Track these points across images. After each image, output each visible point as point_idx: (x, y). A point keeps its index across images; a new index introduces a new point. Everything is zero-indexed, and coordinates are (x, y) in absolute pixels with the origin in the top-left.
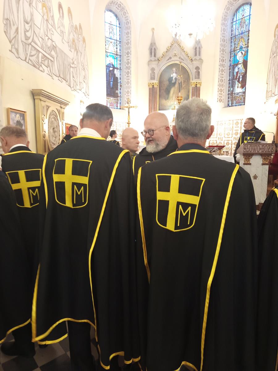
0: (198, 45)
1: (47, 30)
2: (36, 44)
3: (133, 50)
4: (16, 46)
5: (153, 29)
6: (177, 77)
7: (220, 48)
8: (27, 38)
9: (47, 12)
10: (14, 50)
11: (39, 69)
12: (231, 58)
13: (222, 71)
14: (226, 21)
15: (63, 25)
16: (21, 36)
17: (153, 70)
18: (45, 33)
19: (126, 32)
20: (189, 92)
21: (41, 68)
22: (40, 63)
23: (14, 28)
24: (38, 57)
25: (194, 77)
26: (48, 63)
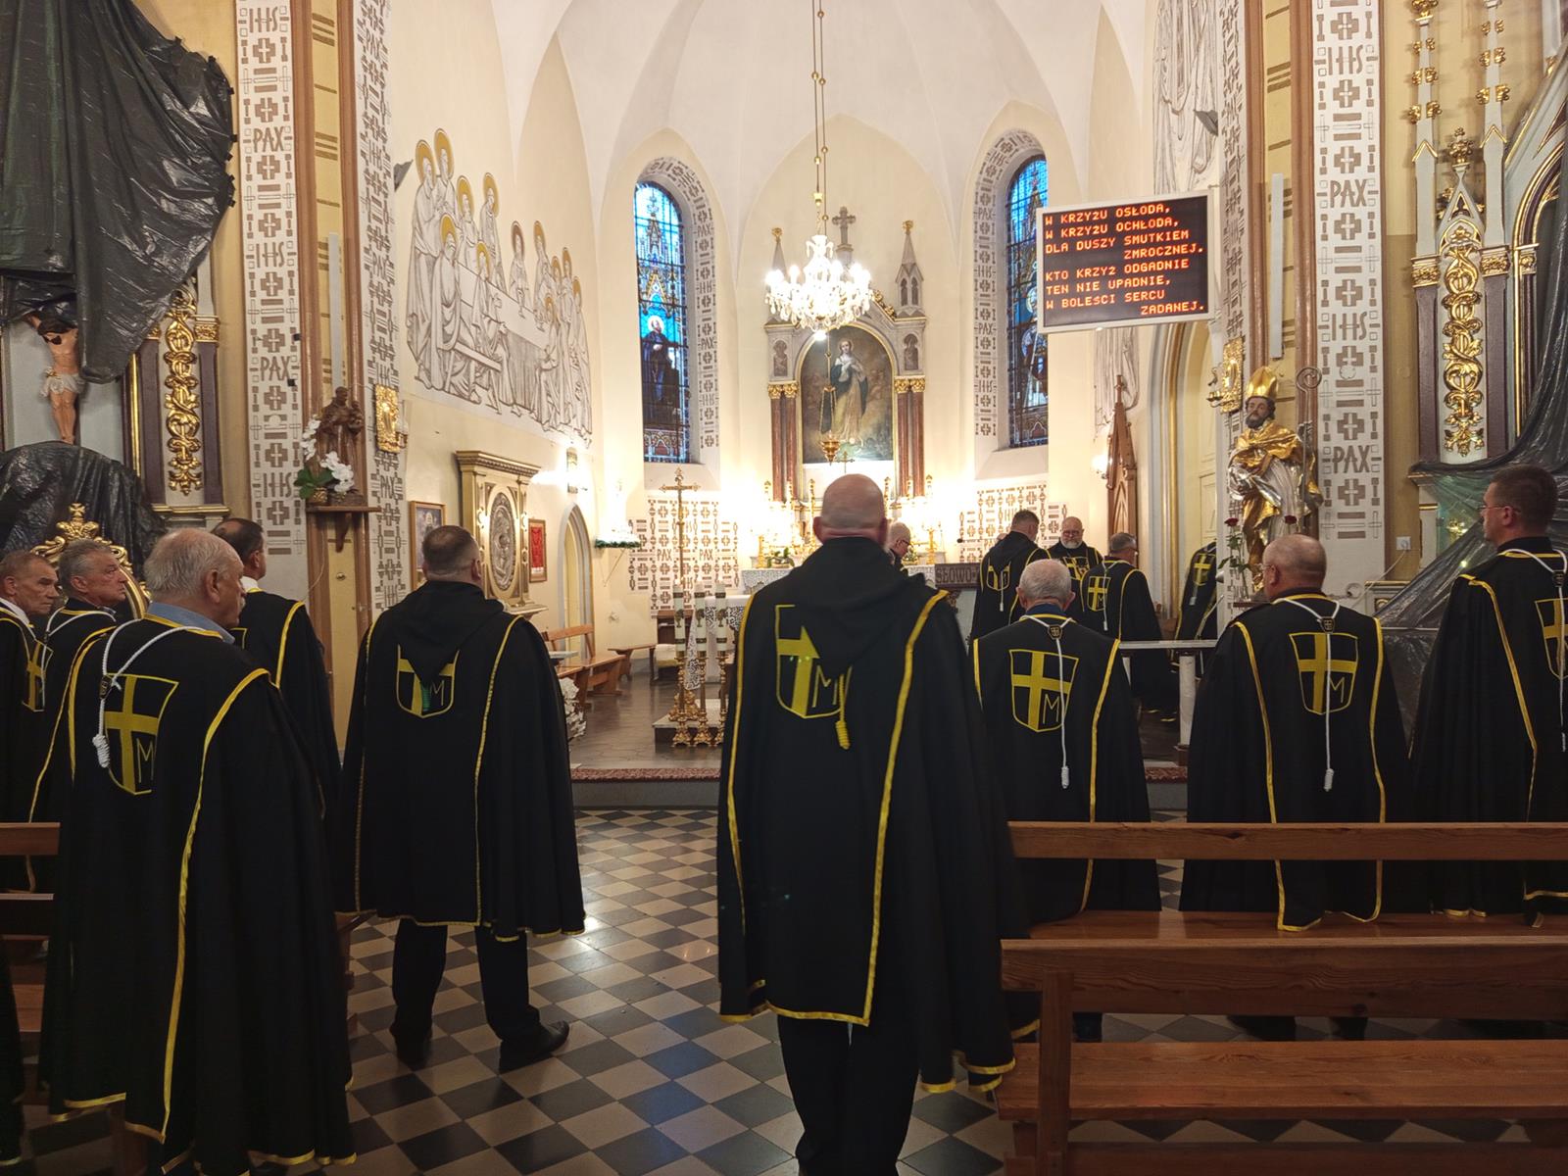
0: (909, 275)
1: (487, 302)
2: (464, 344)
3: (720, 290)
4: (427, 366)
5: (778, 231)
6: (853, 366)
7: (976, 281)
8: (447, 338)
9: (487, 262)
10: (423, 376)
11: (469, 400)
12: (1010, 305)
13: (986, 343)
14: (989, 201)
15: (522, 274)
16: (437, 340)
17: (780, 347)
18: (482, 311)
19: (699, 241)
20: (890, 407)
21: (474, 397)
22: (472, 385)
23: (423, 328)
24: (468, 371)
25: (902, 366)
26: (489, 379)
